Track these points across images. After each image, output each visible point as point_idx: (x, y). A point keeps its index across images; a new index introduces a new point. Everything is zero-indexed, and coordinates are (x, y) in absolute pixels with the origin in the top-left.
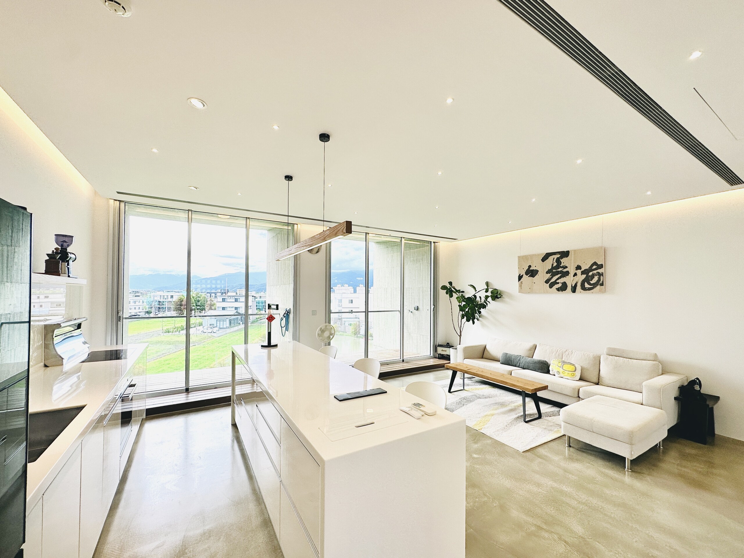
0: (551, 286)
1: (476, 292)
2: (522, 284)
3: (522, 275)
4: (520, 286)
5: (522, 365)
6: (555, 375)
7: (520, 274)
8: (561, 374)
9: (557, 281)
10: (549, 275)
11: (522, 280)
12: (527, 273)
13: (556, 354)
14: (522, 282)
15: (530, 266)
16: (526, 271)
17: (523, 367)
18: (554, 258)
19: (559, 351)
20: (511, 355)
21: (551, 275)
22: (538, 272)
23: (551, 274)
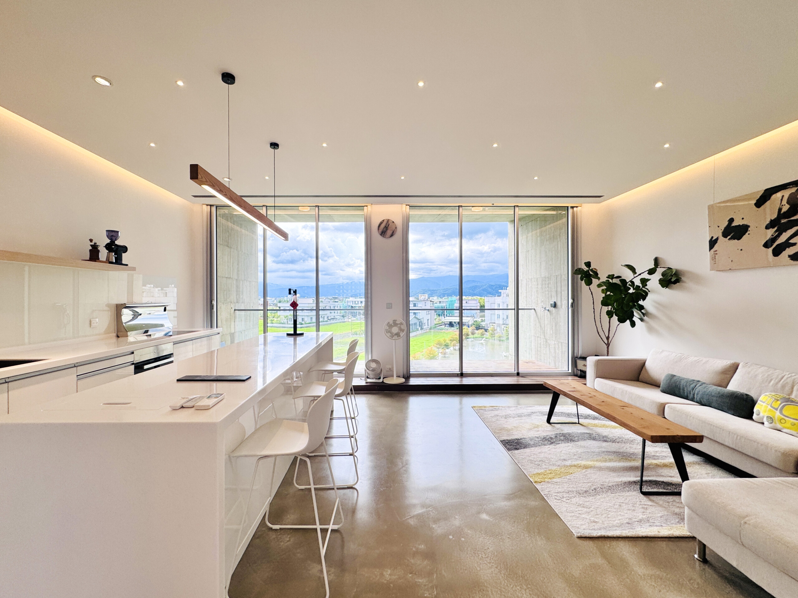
0: (777, 252)
1: (635, 275)
2: (716, 254)
3: (717, 239)
4: (713, 258)
5: (697, 397)
6: (763, 423)
7: (712, 237)
8: (775, 423)
9: (791, 241)
10: (771, 232)
11: (716, 247)
12: (725, 235)
13: (777, 383)
14: (716, 251)
15: (731, 220)
16: (723, 229)
17: (700, 400)
18: (783, 196)
19: (787, 378)
20: (681, 379)
21: (776, 231)
22: (749, 229)
23: (776, 228)
